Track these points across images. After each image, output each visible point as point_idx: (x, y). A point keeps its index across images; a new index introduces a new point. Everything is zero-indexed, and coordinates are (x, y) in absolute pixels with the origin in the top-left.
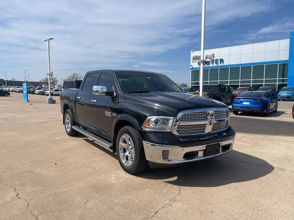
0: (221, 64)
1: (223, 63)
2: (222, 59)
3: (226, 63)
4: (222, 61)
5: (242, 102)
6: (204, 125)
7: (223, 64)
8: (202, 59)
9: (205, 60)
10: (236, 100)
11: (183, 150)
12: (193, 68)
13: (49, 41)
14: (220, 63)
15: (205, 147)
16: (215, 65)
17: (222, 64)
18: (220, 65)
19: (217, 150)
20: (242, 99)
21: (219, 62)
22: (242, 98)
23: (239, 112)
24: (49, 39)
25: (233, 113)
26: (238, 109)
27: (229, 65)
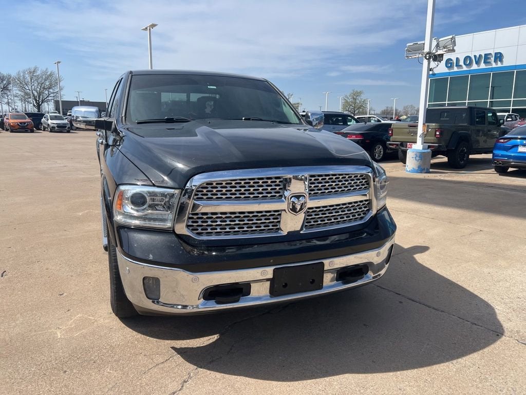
0: (497, 64)
1: (501, 61)
2: (500, 53)
3: (508, 62)
4: (499, 57)
5: (517, 146)
6: (276, 214)
7: (502, 64)
8: (426, 50)
9: (434, 51)
10: (502, 141)
11: (195, 280)
12: (434, 75)
13: (150, 30)
14: (495, 61)
15: (272, 272)
16: (483, 66)
17: (499, 64)
18: (494, 65)
19: (313, 282)
20: (519, 140)
21: (493, 59)
22: (519, 137)
23: (510, 169)
24: (150, 26)
25: (496, 171)
26: (504, 163)
27: (515, 67)
